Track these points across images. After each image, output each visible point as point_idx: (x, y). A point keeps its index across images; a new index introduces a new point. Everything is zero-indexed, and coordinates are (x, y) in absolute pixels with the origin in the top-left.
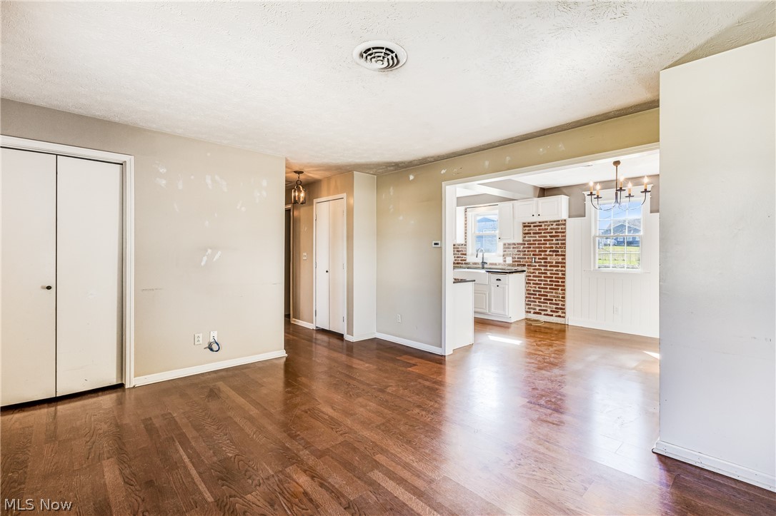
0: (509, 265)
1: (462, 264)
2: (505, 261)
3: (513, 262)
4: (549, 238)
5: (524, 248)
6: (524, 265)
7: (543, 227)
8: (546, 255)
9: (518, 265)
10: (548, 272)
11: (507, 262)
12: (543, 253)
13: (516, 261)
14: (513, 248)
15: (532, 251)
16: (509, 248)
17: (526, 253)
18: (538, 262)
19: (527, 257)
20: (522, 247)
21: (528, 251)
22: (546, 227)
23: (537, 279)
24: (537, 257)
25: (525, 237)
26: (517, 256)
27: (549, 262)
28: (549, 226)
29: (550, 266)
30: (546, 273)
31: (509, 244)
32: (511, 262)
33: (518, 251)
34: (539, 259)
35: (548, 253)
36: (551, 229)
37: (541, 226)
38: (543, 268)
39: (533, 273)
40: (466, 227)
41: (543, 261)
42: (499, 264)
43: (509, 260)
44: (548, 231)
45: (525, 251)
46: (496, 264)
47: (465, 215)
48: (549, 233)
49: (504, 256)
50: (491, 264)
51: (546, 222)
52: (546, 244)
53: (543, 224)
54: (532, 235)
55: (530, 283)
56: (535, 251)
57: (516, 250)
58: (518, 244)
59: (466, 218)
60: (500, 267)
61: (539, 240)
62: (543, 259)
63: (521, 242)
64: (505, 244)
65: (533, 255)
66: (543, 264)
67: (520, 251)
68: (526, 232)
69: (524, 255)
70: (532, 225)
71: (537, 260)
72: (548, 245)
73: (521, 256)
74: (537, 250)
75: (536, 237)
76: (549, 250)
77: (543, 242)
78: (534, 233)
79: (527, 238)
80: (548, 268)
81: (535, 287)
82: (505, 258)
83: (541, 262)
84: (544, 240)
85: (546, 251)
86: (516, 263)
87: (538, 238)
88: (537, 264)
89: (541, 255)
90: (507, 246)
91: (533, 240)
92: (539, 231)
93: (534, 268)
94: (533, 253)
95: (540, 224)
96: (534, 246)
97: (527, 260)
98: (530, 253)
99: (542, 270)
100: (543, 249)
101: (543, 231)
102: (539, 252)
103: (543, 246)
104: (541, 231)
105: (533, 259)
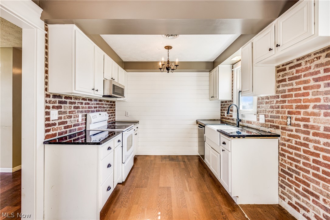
0: (262, 125)
2: (258, 120)
3: (266, 121)
4: (312, 84)
5: (277, 102)
6: (277, 127)
7: (303, 66)
8: (307, 113)
9: (272, 126)
10: (311, 144)
12: (302, 111)
13: (269, 121)
14: (267, 103)
15: (287, 107)
16: (262, 103)
17: (280, 109)
18: (295, 125)
19: (281, 115)
20: (275, 100)
21: (282, 107)
22: (308, 65)
23: (294, 151)
24: (294, 116)
25: (278, 87)
27: (313, 127)
28: (313, 61)
29: (314, 134)
30: (306, 145)
31: (263, 99)
32: (264, 122)
33: (271, 107)
34: (297, 119)
35: (310, 110)
36: (317, 66)
37: (300, 65)
38: (302, 136)
39: (288, 140)
41: (302, 123)
42: (254, 123)
43: (262, 120)
44: (311, 71)
45: (279, 107)
46: (251, 122)
47: (232, 71)
48: (312, 74)
49: (258, 113)
50: (248, 122)
51: (309, 55)
52: (308, 94)
53: (303, 62)
54: (288, 82)
55: (284, 155)
56: (291, 107)
57: (269, 105)
58: (271, 97)
59: (233, 75)
60: (255, 126)
61: (296, 89)
62: (303, 120)
63: (274, 94)
64: (259, 99)
65: (289, 113)
66: (302, 128)
67: (273, 107)
68: (281, 78)
69: (278, 112)
70: (288, 67)
71: (293, 122)
72: (310, 97)
73: (274, 114)
74: (294, 105)
75: (292, 84)
76: (312, 104)
77: (303, 91)
78: (290, 79)
79: (281, 89)
80: (311, 137)
81: (291, 164)
82: (258, 116)
83: (299, 125)
84: (305, 88)
85: (306, 107)
86: (269, 123)
87: (295, 86)
88: (294, 128)
89: (299, 113)
90: (260, 101)
91: (290, 90)
92: (297, 75)
93: (289, 133)
94: (288, 110)
95: (299, 62)
96: (289, 99)
97: (281, 120)
98: (285, 109)
99: (300, 139)
100: (303, 104)
101: (303, 74)
102: (296, 108)
103: (302, 98)
104: (300, 74)
105: (289, 119)
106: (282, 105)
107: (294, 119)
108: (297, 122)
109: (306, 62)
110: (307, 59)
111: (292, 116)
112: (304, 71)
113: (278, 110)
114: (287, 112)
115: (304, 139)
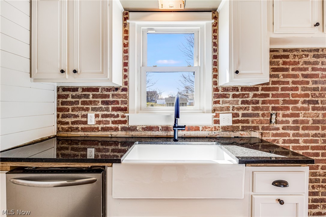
0: (225, 129)
1: (116, 129)
2: (217, 122)
3: (234, 122)
4: (301, 79)
5: (255, 96)
6: (255, 129)
7: (291, 59)
8: (296, 109)
9: (244, 129)
10: (301, 139)
11: (223, 123)
12: (291, 106)
13: (239, 121)
14: (234, 96)
15: (270, 102)
16: (224, 96)
17: (260, 105)
18: (282, 122)
19: (261, 112)
20: (251, 94)
21: (264, 102)
22: (297, 60)
24: (281, 112)
26: (240, 112)
27: (303, 122)
28: (301, 57)
29: (304, 128)
30: (297, 141)
31: (226, 89)
32: (230, 124)
33: (243, 102)
34: (284, 116)
35: (299, 105)
36: (305, 63)
37: (287, 57)
38: (291, 132)
40: (126, 52)
41: (291, 119)
42: (205, 128)
43: (226, 120)
44: (300, 66)
45: (257, 102)
46: (197, 129)
47: (125, 25)
48: (301, 69)
49: (214, 110)
51: (298, 50)
52: (296, 89)
53: (291, 54)
54: (272, 73)
56: (276, 101)
57: (240, 100)
58: (244, 89)
59: (126, 32)
60: (205, 133)
61: (284, 83)
62: (292, 115)
65: (274, 109)
66: (291, 125)
67: (247, 102)
69: (256, 109)
71: (280, 118)
72: (299, 92)
73: (250, 111)
74: (281, 99)
75: (278, 76)
76: (302, 99)
77: (291, 85)
78: (275, 70)
80: (301, 132)
83: (288, 122)
84: (293, 83)
85: (296, 102)
86: (240, 125)
87: (282, 79)
88: (280, 126)
89: (288, 109)
90: (220, 93)
91: (275, 83)
92: (284, 66)
93: (275, 132)
94: (273, 105)
95: (286, 53)
96: (274, 92)
97: (262, 118)
98: (268, 105)
99: (289, 136)
100: (291, 98)
101: (291, 67)
102: (283, 104)
103: (291, 92)
104: (288, 66)
105: (274, 117)
106: (263, 99)
107: (281, 115)
108: (284, 119)
109: (295, 55)
110: (296, 53)
111: (278, 112)
112: (293, 65)
113: (258, 105)
114: (270, 109)
115: (294, 135)
